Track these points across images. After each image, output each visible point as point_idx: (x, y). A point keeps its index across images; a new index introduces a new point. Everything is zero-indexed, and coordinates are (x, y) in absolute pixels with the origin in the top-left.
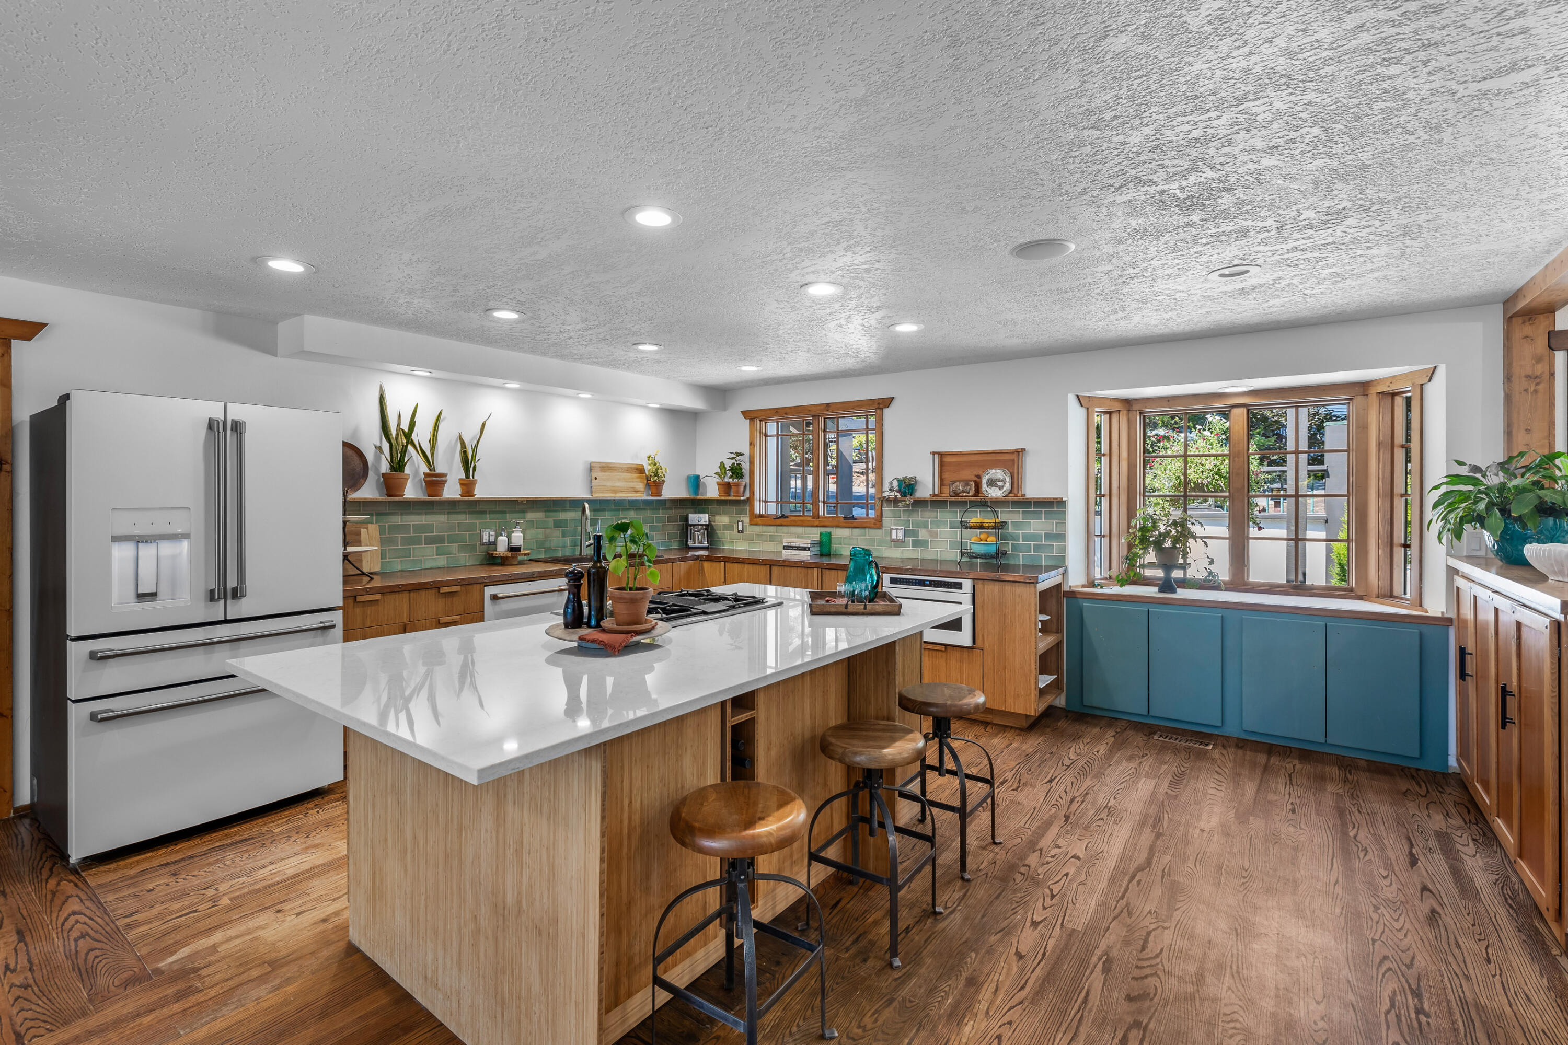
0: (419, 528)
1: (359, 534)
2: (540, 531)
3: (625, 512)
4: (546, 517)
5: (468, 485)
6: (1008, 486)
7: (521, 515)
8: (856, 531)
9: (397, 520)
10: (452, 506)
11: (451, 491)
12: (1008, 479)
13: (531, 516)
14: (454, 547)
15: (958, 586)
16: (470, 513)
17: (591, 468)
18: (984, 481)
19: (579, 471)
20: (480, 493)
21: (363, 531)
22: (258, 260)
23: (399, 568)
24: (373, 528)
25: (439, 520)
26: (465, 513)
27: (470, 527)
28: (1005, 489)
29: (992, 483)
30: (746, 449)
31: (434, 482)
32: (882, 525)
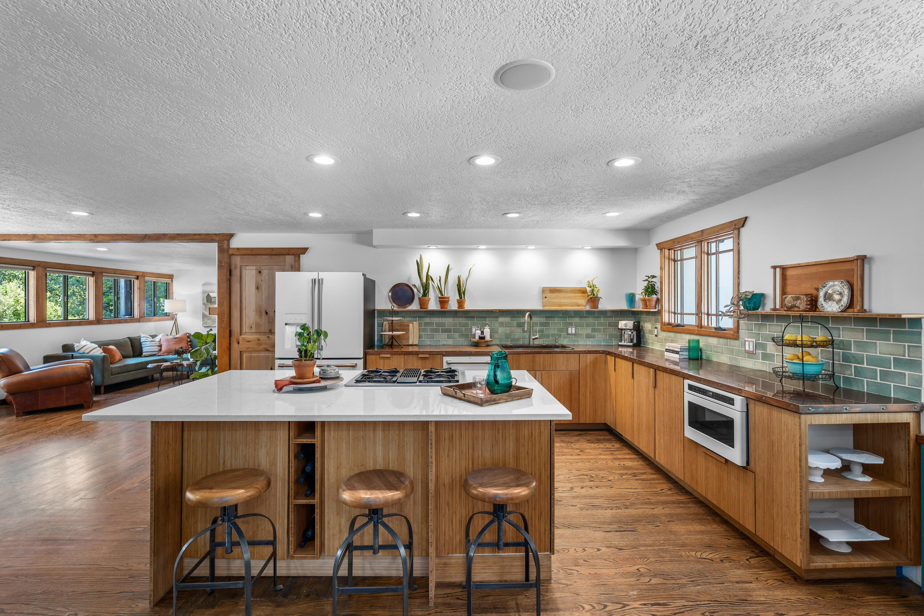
0: (438, 324)
1: (408, 326)
2: (508, 328)
3: (572, 319)
4: (511, 321)
5: (461, 303)
6: (845, 300)
7: (496, 319)
8: (722, 340)
9: (427, 320)
10: (454, 314)
11: (453, 306)
12: (846, 292)
13: (501, 319)
14: (457, 335)
15: (731, 401)
16: (465, 317)
17: (544, 290)
18: (821, 294)
19: (536, 292)
20: (468, 306)
21: (411, 325)
22: (306, 214)
23: (429, 343)
24: (416, 324)
25: (448, 321)
26: (463, 317)
27: (466, 325)
28: (842, 303)
29: (828, 297)
30: (657, 273)
31: (443, 301)
32: (738, 336)
